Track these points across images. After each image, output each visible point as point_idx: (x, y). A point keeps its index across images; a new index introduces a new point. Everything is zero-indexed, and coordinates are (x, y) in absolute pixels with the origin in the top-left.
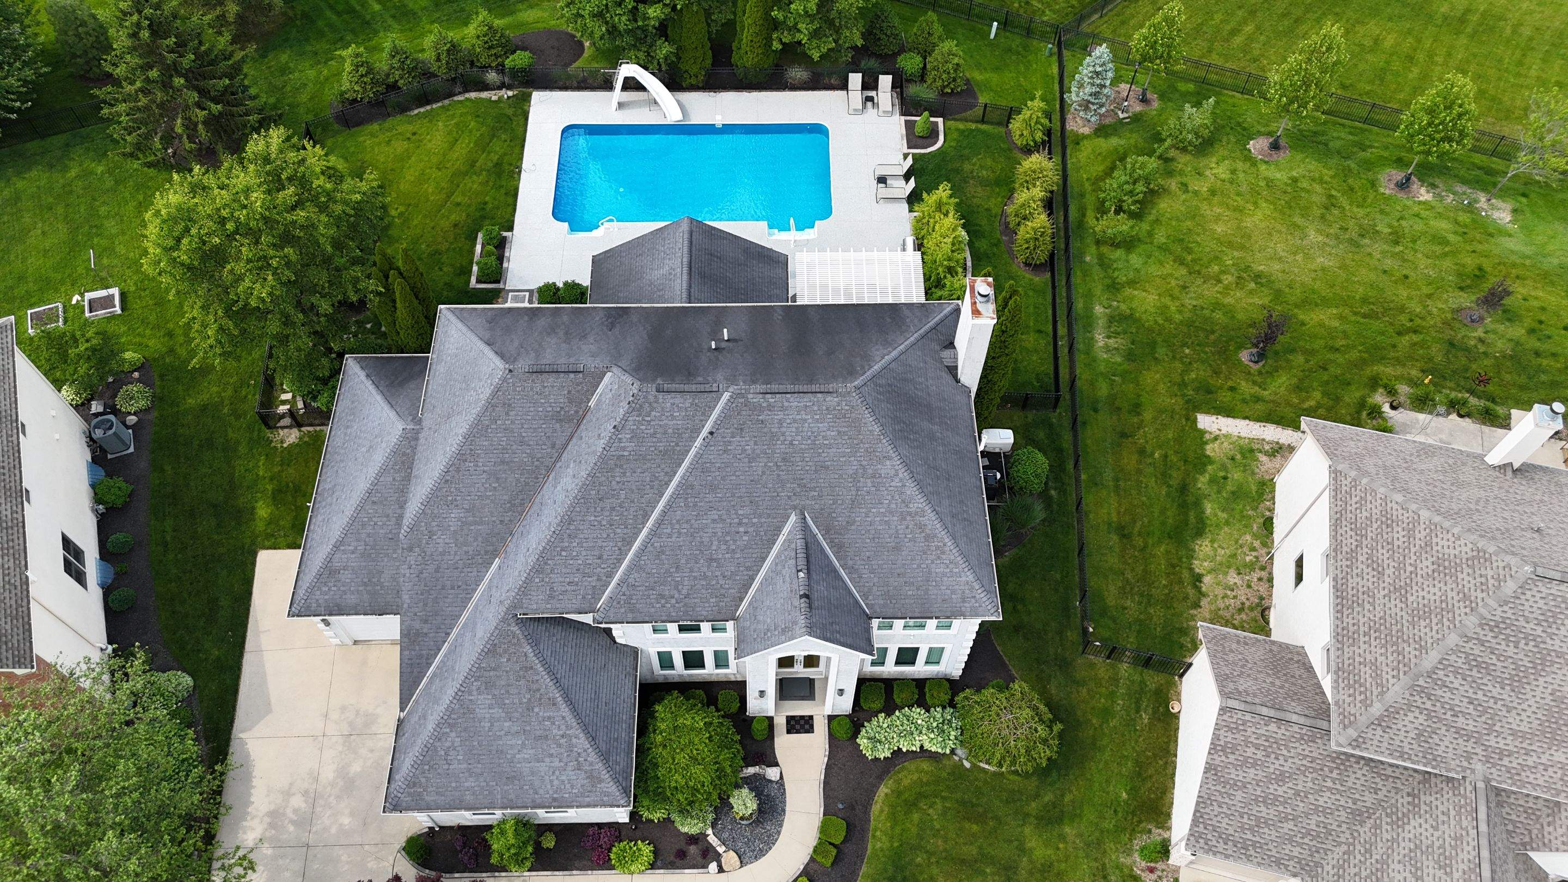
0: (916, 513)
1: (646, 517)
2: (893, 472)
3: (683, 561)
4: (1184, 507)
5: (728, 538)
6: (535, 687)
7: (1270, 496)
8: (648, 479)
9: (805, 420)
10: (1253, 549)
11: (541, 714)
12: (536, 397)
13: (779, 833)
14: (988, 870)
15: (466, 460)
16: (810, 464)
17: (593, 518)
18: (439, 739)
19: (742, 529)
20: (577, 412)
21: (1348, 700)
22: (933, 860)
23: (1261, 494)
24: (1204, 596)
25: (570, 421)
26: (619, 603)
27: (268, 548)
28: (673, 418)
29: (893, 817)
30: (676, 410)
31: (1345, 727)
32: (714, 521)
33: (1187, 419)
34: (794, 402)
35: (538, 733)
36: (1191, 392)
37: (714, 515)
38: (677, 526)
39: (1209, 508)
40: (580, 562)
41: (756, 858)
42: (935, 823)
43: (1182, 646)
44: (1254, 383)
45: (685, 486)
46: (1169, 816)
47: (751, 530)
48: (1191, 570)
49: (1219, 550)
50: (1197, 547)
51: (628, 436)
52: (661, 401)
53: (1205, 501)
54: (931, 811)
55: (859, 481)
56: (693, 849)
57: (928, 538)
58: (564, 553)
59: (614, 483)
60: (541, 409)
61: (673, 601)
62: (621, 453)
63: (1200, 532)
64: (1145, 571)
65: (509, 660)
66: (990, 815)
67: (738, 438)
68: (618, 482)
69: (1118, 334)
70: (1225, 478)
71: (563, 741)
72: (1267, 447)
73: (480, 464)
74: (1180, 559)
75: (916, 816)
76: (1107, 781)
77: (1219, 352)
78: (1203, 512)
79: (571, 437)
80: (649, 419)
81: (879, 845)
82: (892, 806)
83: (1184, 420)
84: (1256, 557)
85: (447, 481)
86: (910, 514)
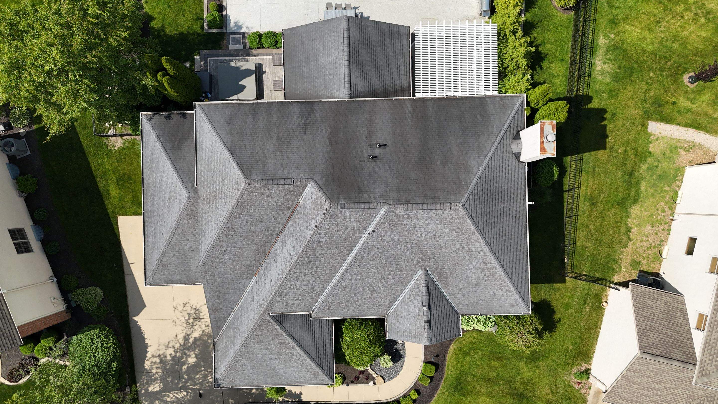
0: (491, 268)
1: (336, 270)
2: (480, 249)
3: (358, 291)
4: (629, 185)
5: (383, 281)
6: (283, 341)
7: (681, 178)
8: (337, 252)
9: (430, 224)
10: (663, 211)
11: (287, 351)
12: (266, 198)
13: (402, 367)
14: (501, 383)
15: (229, 231)
16: (432, 245)
17: (307, 271)
18: (237, 362)
19: (391, 277)
20: (292, 206)
21: (708, 362)
22: (476, 379)
23: (675, 176)
24: (631, 240)
25: (288, 210)
26: (324, 309)
27: (122, 215)
28: (350, 222)
29: (457, 359)
30: (352, 217)
31: (702, 375)
32: (375, 273)
33: (643, 126)
34: (424, 214)
35: (286, 359)
36: (649, 105)
37: (375, 270)
38: (355, 276)
39: (644, 186)
40: (301, 291)
41: (392, 379)
42: (477, 362)
43: (613, 270)
44: (688, 99)
45: (358, 256)
46: (592, 358)
47: (396, 277)
48: (627, 225)
49: (644, 212)
50: (632, 210)
51: (324, 232)
52: (343, 213)
53: (643, 182)
54: (476, 356)
55: (460, 254)
56: (361, 376)
57: (496, 280)
58: (292, 287)
59: (317, 254)
60: (270, 204)
61: (353, 308)
62: (321, 240)
63: (635, 201)
64: (601, 225)
65: (267, 331)
66: (504, 357)
67: (389, 233)
68: (320, 254)
69: (611, 60)
70: (657, 167)
71: (299, 361)
72: (686, 145)
73: (238, 233)
74: (621, 218)
75: (468, 359)
76: (563, 341)
77: (671, 76)
78: (640, 189)
79: (289, 219)
80: (336, 223)
81: (450, 373)
82: (457, 354)
83: (640, 126)
84: (664, 216)
85: (220, 241)
86: (487, 269)
